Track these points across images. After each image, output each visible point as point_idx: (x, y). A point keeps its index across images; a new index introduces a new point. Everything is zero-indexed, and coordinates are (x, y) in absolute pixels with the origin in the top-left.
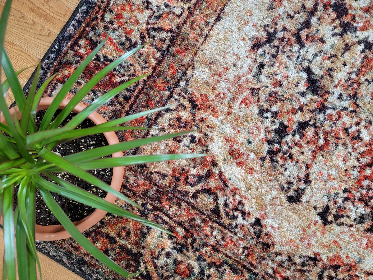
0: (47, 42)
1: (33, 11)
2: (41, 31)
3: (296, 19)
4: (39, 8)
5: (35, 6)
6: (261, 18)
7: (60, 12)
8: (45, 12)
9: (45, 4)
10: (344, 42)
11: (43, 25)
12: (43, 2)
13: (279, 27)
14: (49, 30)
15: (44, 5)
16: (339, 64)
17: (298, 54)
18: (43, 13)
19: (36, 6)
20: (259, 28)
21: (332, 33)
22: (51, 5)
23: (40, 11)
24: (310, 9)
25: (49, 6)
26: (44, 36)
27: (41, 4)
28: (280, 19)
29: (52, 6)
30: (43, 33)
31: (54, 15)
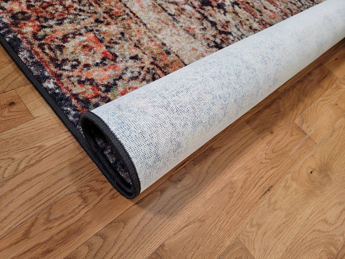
0: (114, 245)
1: (49, 251)
2: (90, 250)
3: (207, 27)
4: (52, 238)
5: (44, 245)
6: (200, 45)
7: (76, 206)
8: (62, 231)
9: (50, 225)
10: (231, 13)
11: (83, 241)
12: (45, 227)
13: (212, 38)
14: (96, 235)
15: (50, 228)
16: (247, 23)
17: (236, 38)
18: (62, 234)
19: (45, 242)
20: (209, 50)
21: (223, 15)
22: (57, 216)
23: (56, 238)
24: (201, 16)
25: (56, 219)
26: (102, 246)
27: (45, 231)
28: (204, 35)
29: (60, 214)
30: (96, 247)
31: (76, 218)
